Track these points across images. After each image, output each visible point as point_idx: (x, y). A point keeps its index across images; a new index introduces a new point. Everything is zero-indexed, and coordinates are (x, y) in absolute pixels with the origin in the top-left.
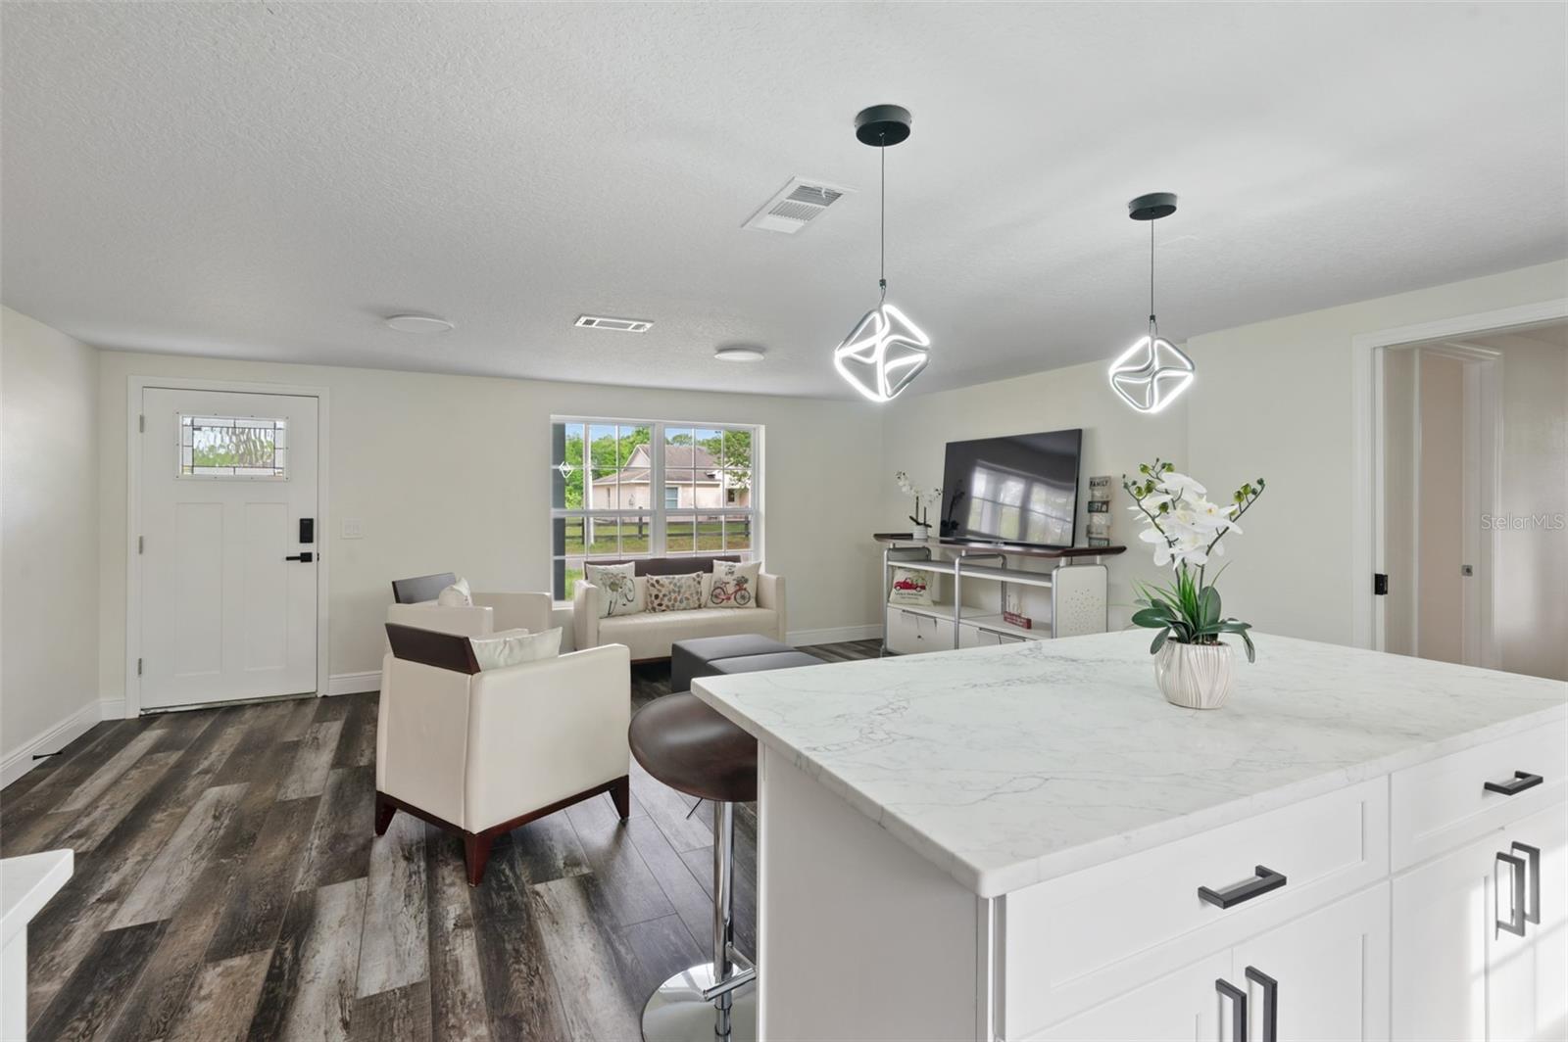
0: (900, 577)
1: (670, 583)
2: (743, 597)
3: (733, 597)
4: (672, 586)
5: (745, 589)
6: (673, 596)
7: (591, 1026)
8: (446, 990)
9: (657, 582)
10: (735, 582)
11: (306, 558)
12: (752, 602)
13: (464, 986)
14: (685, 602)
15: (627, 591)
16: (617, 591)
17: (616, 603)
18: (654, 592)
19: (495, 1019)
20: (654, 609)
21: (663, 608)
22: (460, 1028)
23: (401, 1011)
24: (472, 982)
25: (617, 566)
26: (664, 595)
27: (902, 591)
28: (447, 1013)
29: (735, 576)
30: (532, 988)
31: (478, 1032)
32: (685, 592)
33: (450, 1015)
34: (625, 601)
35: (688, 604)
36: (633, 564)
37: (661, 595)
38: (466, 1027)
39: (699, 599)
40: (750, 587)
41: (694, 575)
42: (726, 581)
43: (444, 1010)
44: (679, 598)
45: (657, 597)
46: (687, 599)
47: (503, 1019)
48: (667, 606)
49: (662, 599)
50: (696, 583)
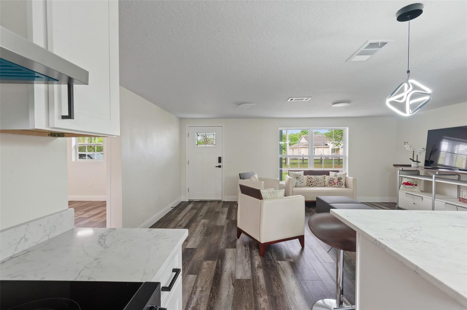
0: (405, 180)
1: (315, 178)
2: (340, 184)
3: (336, 184)
4: (316, 179)
5: (341, 181)
6: (316, 182)
7: (296, 306)
8: (256, 283)
9: (311, 177)
10: (337, 179)
11: (220, 167)
12: (344, 186)
13: (261, 284)
14: (320, 184)
15: (301, 180)
16: (298, 179)
17: (298, 183)
18: (310, 180)
19: (269, 295)
20: (310, 186)
21: (313, 185)
22: (260, 295)
23: (246, 285)
24: (263, 283)
25: (298, 172)
26: (313, 182)
27: (406, 186)
28: (257, 290)
29: (337, 177)
30: (279, 290)
31: (265, 297)
32: (320, 181)
33: (258, 290)
34: (301, 183)
35: (321, 185)
36: (303, 172)
37: (312, 182)
38: (262, 295)
39: (325, 184)
40: (343, 181)
41: (323, 176)
42: (334, 178)
43: (256, 288)
44: (318, 183)
45: (311, 182)
46: (321, 183)
47: (272, 296)
48: (314, 185)
49: (312, 183)
50: (323, 178)
